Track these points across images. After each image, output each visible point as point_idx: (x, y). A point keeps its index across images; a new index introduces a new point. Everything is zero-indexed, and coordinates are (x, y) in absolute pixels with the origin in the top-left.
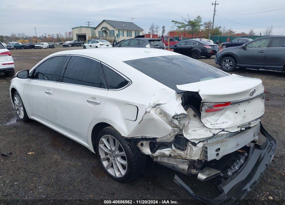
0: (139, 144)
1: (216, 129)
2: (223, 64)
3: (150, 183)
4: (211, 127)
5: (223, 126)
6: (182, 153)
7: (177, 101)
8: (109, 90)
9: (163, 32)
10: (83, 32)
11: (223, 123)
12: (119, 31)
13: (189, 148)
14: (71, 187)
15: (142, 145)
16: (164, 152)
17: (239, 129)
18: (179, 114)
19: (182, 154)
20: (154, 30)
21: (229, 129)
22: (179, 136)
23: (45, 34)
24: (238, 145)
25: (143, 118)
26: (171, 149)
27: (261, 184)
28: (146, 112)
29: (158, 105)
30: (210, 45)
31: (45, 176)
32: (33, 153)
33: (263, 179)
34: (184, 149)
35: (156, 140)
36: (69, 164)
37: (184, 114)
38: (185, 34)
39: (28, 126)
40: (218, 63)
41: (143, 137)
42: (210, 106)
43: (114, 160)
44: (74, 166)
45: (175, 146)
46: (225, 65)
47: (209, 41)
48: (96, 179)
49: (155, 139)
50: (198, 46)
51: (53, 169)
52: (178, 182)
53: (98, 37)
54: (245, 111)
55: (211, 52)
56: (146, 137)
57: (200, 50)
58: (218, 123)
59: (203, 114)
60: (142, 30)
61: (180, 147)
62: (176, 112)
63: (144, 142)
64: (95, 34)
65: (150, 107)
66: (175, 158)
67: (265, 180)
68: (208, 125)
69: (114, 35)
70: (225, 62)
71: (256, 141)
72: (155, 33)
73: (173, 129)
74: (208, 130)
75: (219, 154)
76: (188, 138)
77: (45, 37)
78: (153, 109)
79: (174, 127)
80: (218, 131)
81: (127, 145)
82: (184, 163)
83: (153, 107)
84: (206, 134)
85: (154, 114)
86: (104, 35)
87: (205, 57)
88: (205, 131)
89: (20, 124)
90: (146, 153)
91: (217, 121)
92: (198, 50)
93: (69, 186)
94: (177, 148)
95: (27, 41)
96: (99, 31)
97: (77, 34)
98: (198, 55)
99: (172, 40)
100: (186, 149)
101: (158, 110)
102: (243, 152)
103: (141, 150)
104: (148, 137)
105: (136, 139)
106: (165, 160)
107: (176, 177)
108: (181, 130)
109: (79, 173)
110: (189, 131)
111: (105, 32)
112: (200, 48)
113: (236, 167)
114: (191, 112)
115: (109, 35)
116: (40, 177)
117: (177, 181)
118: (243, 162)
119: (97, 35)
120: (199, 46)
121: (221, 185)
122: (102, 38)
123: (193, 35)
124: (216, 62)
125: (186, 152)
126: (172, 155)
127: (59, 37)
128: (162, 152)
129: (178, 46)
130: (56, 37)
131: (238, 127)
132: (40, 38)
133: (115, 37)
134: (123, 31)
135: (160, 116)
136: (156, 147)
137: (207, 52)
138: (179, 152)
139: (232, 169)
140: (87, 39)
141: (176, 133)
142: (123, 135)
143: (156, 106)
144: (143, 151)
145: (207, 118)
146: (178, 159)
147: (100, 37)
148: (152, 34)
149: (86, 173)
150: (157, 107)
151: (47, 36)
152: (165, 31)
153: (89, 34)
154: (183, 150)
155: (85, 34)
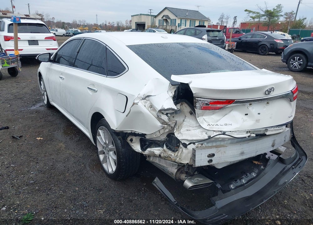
0: (129, 139)
1: (214, 131)
2: (291, 62)
3: (145, 184)
4: (208, 128)
5: (224, 129)
6: (173, 154)
7: (168, 93)
8: (107, 76)
9: (234, 23)
10: (143, 20)
11: (226, 125)
12: (181, 20)
13: (181, 150)
14: (62, 177)
15: (131, 140)
16: (154, 151)
17: (249, 134)
18: (166, 108)
19: (171, 155)
20: (224, 20)
21: (234, 133)
22: (172, 135)
23: (106, 22)
24: (242, 153)
25: (130, 111)
26: (162, 149)
27: (274, 205)
28: (134, 104)
29: (148, 96)
30: (282, 40)
31: (42, 162)
32: (42, 139)
33: (278, 200)
34: (176, 150)
35: (146, 136)
36: (70, 154)
37: (173, 109)
38: (258, 26)
39: (49, 112)
40: (285, 60)
41: (133, 132)
42: (206, 102)
43: (108, 154)
44: (74, 157)
45: (167, 146)
46: (293, 64)
47: (284, 35)
48: (90, 172)
49: (144, 135)
50: (266, 40)
51: (53, 157)
52: (157, 186)
53: (158, 26)
54: (259, 114)
55: (282, 48)
56: (136, 132)
57: (268, 45)
58: (218, 124)
59: (197, 111)
60: (208, 20)
61: (172, 147)
62: (163, 106)
63: (134, 138)
64: (155, 22)
65: (139, 98)
66: (165, 159)
67: (281, 201)
68: (204, 125)
69: (175, 25)
70: (294, 60)
71: (280, 153)
72: (225, 25)
73: (161, 126)
74: (204, 131)
75: (213, 161)
76: (178, 138)
77: (106, 25)
78: (143, 101)
79: (162, 123)
80: (215, 134)
81: (118, 139)
82: (173, 165)
83: (143, 99)
84: (200, 136)
85: (143, 106)
86: (165, 24)
87: (274, 53)
88: (201, 132)
89: (42, 109)
90: (136, 151)
91: (218, 121)
92: (266, 45)
93: (60, 176)
94: (168, 149)
95: (87, 28)
96: (159, 20)
97: (136, 23)
98: (265, 51)
99: (238, 31)
100: (177, 151)
101: (148, 102)
102: (259, 165)
103: (131, 146)
104: (137, 133)
105: (124, 133)
106: (157, 161)
107: (157, 180)
108: (173, 129)
109: (76, 165)
110: (182, 131)
111: (166, 20)
112: (268, 42)
113: (243, 181)
114: (186, 108)
115: (170, 25)
116: (37, 162)
117: (157, 184)
118: (255, 176)
119: (157, 24)
120: (268, 40)
121: (216, 197)
122: (162, 27)
123: (268, 27)
124: (282, 60)
125: (176, 154)
126: (162, 155)
127: (120, 25)
128: (152, 151)
129: (243, 39)
130: (116, 25)
131: (247, 132)
132: (100, 26)
133: (176, 26)
134: (186, 20)
135: (150, 109)
136: (147, 145)
137: (277, 48)
138: (170, 152)
139: (238, 182)
140: (146, 28)
141: (167, 130)
142: (112, 128)
143: (146, 97)
144: (133, 147)
145: (204, 117)
146: (168, 161)
147: (160, 26)
148: (220, 25)
149: (83, 165)
150: (147, 99)
151: (108, 24)
152: (236, 22)
153: (148, 23)
154: (174, 151)
155: (145, 22)
